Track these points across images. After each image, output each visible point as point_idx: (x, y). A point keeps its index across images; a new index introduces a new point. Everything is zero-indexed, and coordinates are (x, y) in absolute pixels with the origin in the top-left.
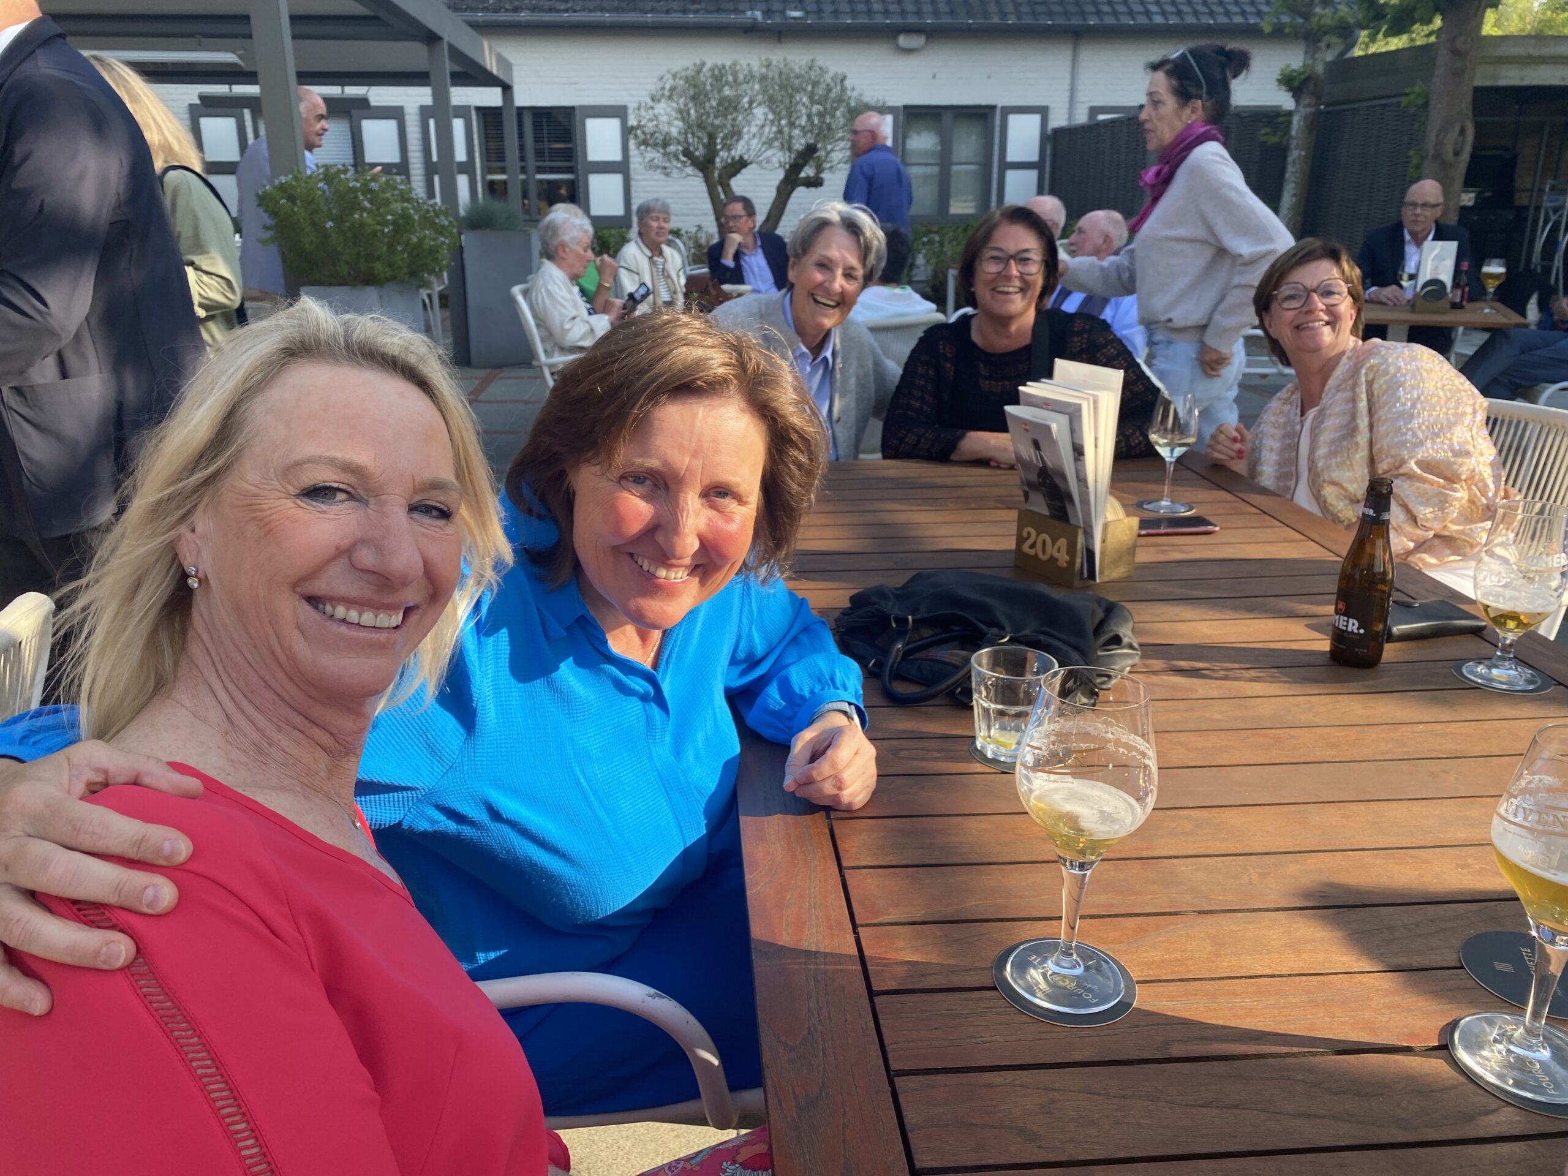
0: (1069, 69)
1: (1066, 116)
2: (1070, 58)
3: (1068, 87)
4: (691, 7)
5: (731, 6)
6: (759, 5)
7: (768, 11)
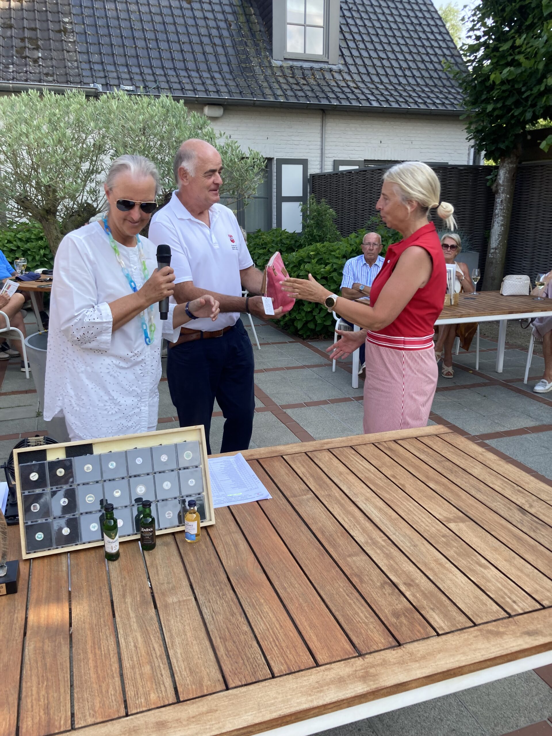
0: (319, 135)
1: (319, 167)
2: (320, 128)
3: (319, 147)
4: (45, 78)
5: (77, 79)
6: (99, 80)
7: (107, 84)
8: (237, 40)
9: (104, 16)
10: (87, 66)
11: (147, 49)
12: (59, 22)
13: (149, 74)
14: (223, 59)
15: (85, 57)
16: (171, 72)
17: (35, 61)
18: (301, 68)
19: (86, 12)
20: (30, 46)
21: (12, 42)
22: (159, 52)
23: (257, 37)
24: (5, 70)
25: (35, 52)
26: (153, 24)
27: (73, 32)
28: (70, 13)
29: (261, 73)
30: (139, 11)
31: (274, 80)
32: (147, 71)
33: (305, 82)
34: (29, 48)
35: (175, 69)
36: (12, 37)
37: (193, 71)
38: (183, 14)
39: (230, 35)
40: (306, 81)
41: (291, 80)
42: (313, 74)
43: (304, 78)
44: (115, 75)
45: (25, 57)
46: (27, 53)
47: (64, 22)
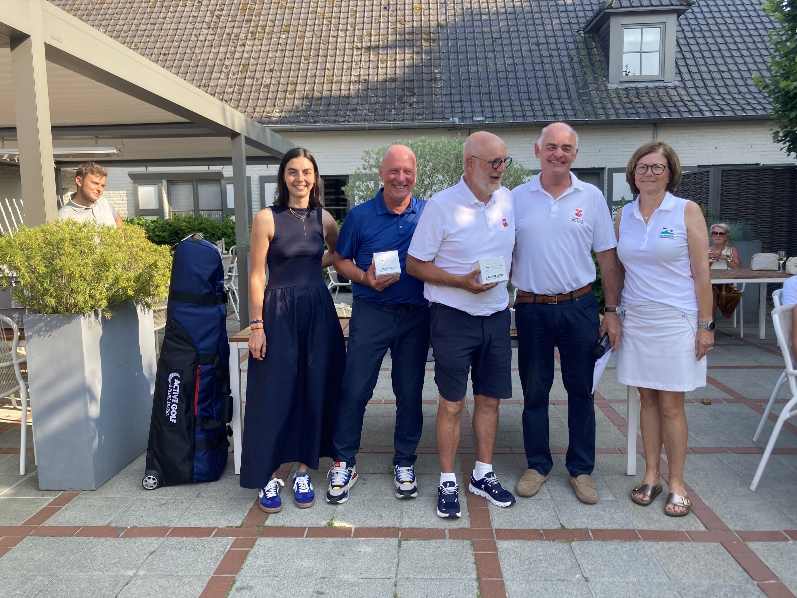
4: (417, 117)
5: (441, 116)
6: (457, 115)
7: (463, 117)
8: (577, 71)
9: (466, 64)
10: (449, 105)
11: (498, 86)
12: (431, 73)
13: (498, 106)
14: (563, 88)
15: (449, 98)
16: (516, 103)
17: (411, 105)
18: (636, 88)
19: (453, 63)
20: (408, 94)
21: (395, 91)
22: (508, 87)
23: (597, 66)
24: (389, 113)
25: (412, 98)
26: (505, 66)
27: (441, 80)
28: (440, 66)
29: (597, 96)
30: (495, 57)
31: (608, 101)
32: (496, 103)
33: (638, 101)
34: (407, 96)
35: (520, 100)
36: (395, 88)
37: (536, 100)
38: (531, 55)
39: (571, 67)
40: (640, 99)
41: (625, 100)
42: (647, 93)
43: (638, 98)
44: (470, 109)
45: (404, 103)
46: (406, 99)
47: (435, 73)
